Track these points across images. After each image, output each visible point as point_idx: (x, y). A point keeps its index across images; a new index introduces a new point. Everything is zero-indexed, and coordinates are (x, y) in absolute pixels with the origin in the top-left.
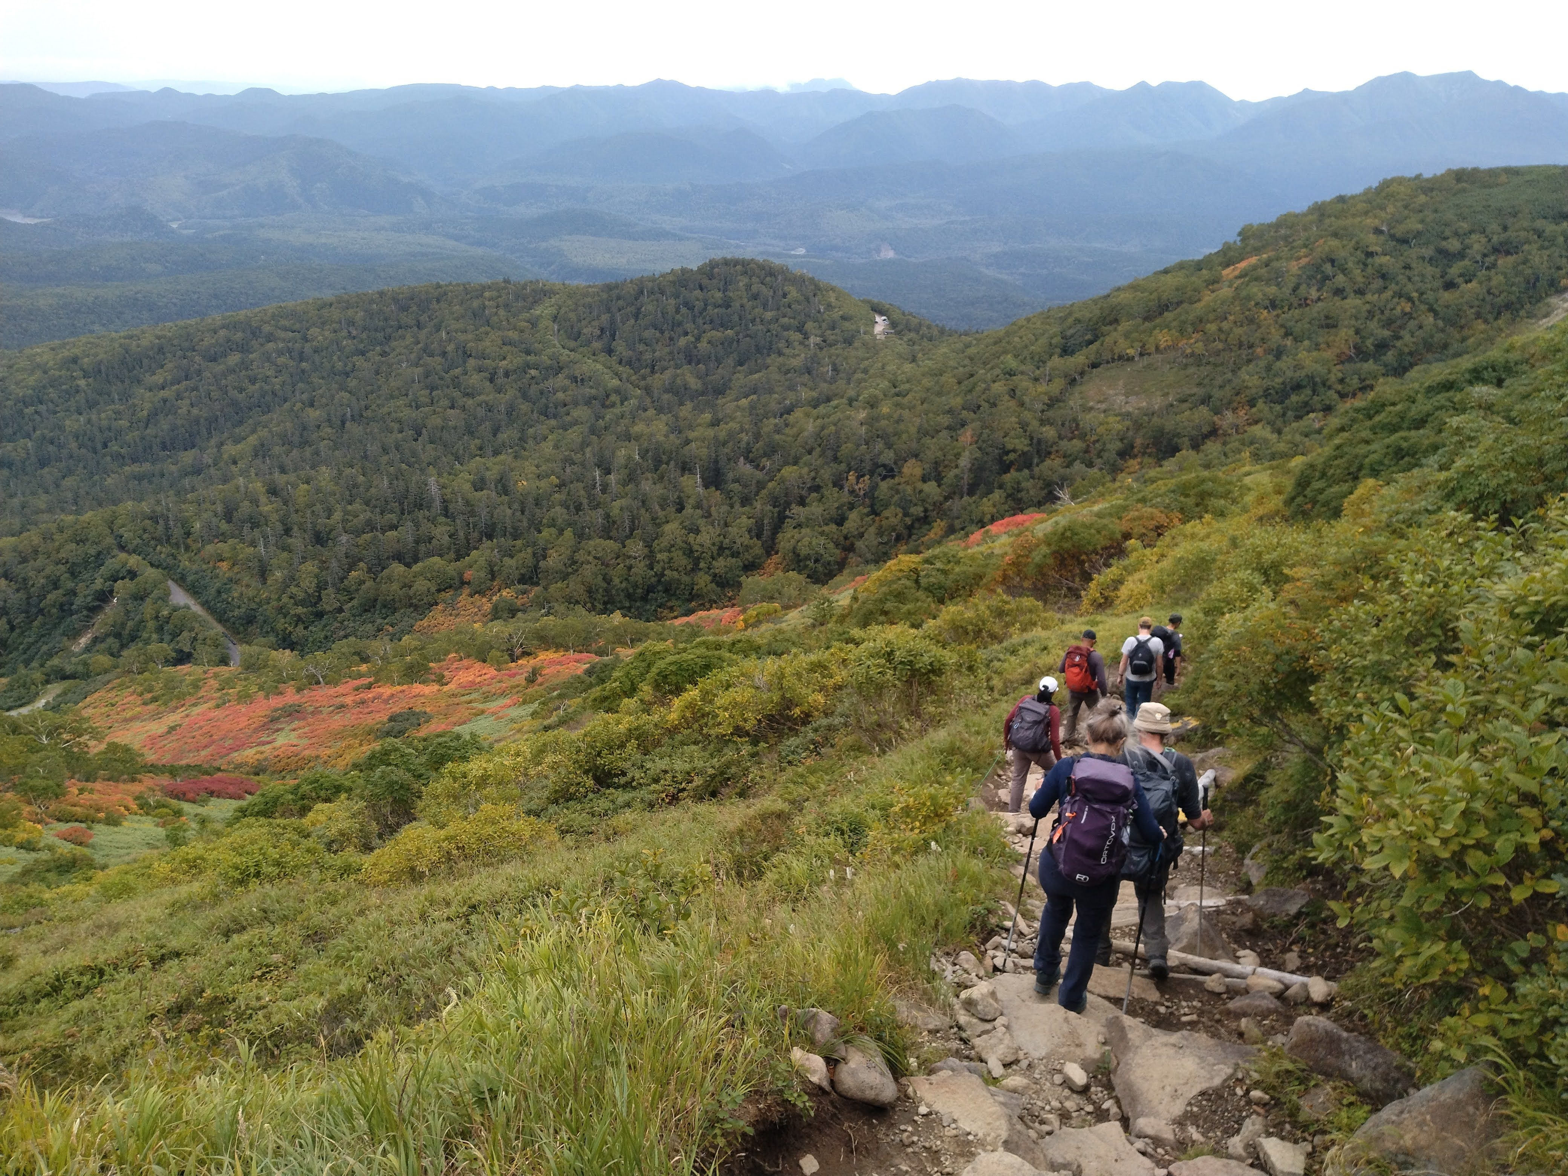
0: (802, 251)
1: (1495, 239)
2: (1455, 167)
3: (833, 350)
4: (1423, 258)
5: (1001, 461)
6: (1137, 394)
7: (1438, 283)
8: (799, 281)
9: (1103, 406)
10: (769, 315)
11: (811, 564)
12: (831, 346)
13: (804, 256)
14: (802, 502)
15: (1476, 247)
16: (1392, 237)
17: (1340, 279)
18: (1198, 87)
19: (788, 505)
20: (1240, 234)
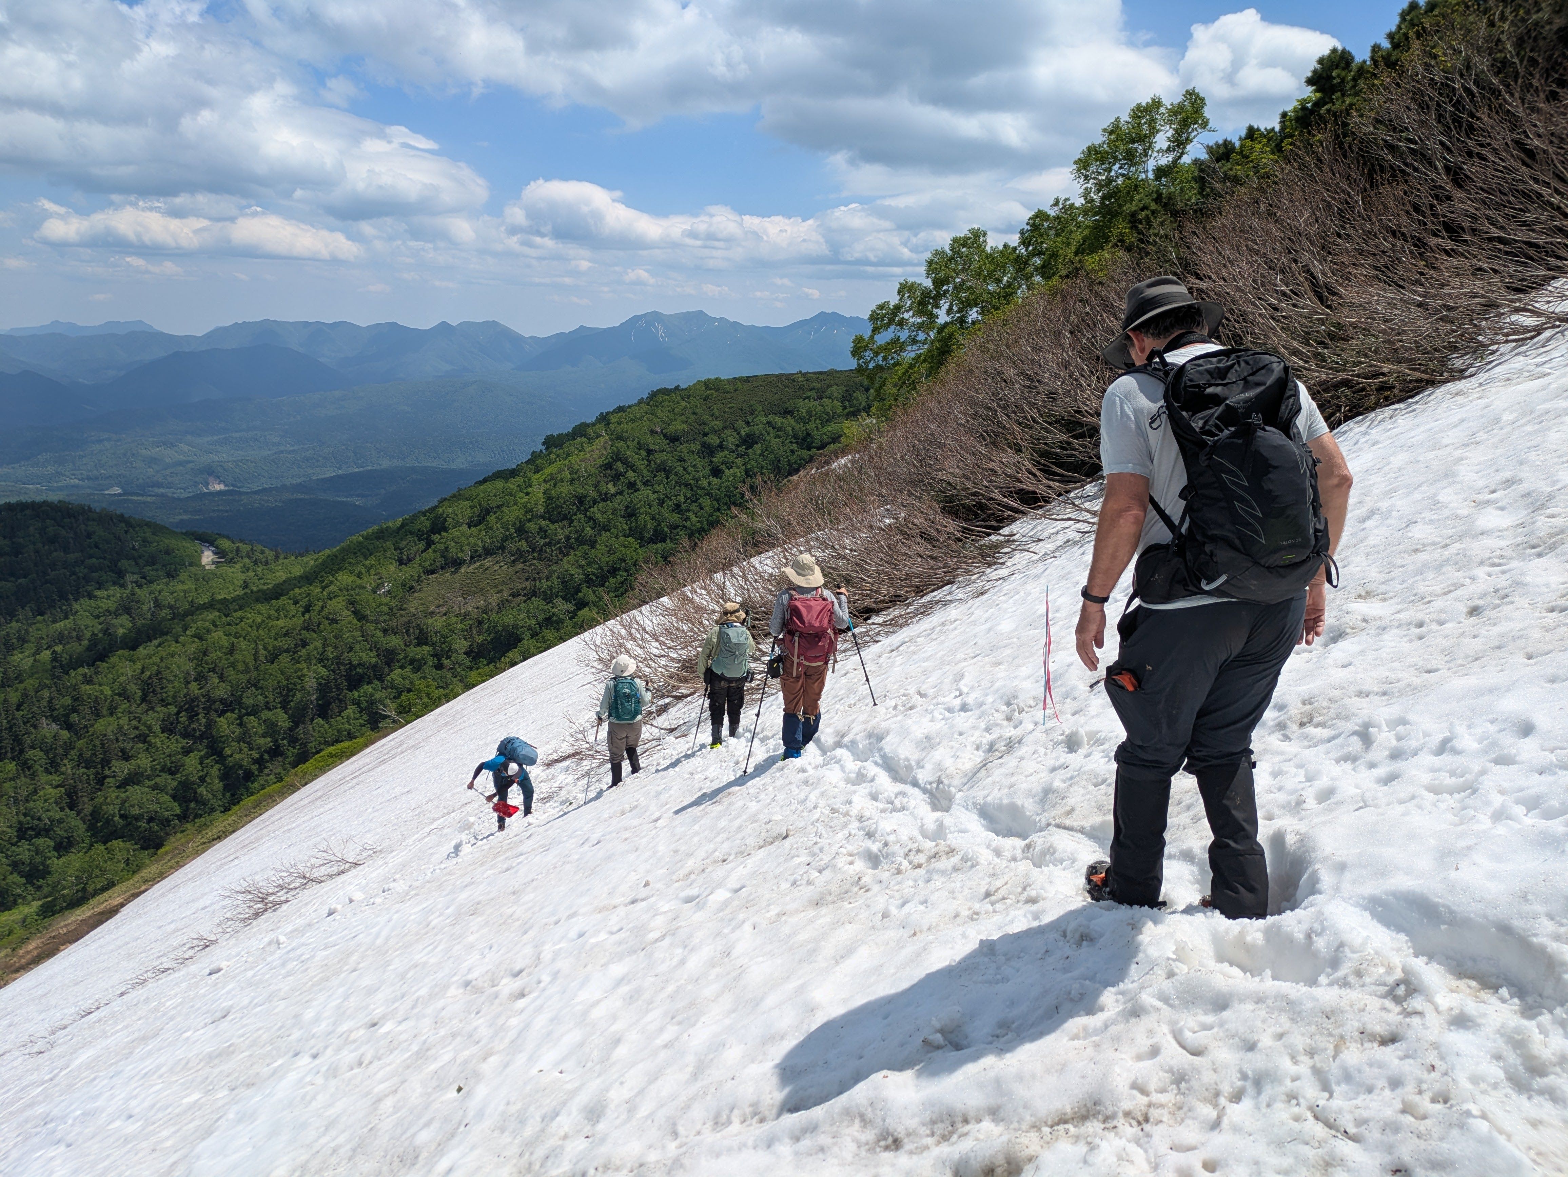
0: (118, 490)
1: (743, 433)
2: (704, 377)
3: (154, 586)
4: (693, 452)
5: (348, 678)
6: (474, 594)
7: (707, 471)
8: (107, 519)
9: (443, 610)
10: (72, 557)
11: (143, 824)
12: (151, 582)
13: (120, 495)
14: (126, 756)
15: (730, 439)
16: (665, 436)
17: (631, 474)
18: (492, 325)
19: (106, 762)
20: (544, 444)
